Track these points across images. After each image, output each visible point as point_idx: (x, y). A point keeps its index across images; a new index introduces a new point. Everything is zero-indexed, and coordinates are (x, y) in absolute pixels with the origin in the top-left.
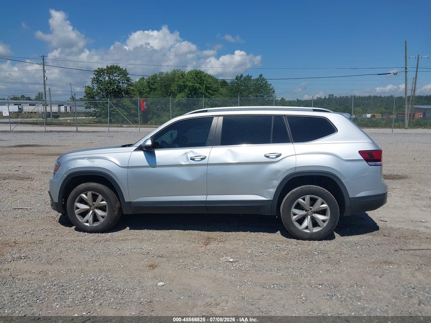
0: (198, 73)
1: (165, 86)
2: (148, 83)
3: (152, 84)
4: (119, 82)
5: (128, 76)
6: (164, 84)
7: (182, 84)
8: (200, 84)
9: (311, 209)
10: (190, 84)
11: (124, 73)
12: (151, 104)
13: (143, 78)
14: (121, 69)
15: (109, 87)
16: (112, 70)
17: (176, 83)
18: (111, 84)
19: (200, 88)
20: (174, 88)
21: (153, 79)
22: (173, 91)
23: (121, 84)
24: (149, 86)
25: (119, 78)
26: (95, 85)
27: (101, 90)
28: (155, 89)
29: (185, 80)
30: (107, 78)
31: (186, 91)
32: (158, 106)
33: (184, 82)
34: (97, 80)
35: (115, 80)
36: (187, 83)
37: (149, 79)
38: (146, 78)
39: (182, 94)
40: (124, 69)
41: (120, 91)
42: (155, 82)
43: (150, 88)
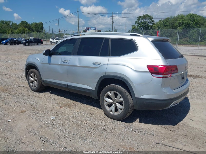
0: (192, 15)
1: (172, 23)
2: (164, 22)
3: (166, 23)
4: (148, 23)
5: (153, 19)
6: (171, 22)
7: (181, 22)
8: (192, 21)
9: (115, 100)
10: (186, 22)
11: (151, 18)
12: (163, 33)
13: (161, 20)
14: (150, 16)
15: (143, 25)
16: (145, 17)
17: (178, 21)
18: (144, 24)
19: (192, 24)
20: (176, 24)
21: (166, 20)
22: (176, 26)
23: (149, 24)
24: (164, 24)
25: (148, 20)
26: (137, 25)
27: (139, 27)
28: (166, 25)
29: (183, 20)
30: (142, 21)
31: (183, 25)
32: (166, 35)
33: (182, 21)
34: (138, 22)
35: (146, 22)
36: (184, 21)
37: (164, 20)
38: (163, 20)
39: (181, 27)
40: (151, 16)
41: (148, 27)
42: (167, 22)
43: (164, 25)
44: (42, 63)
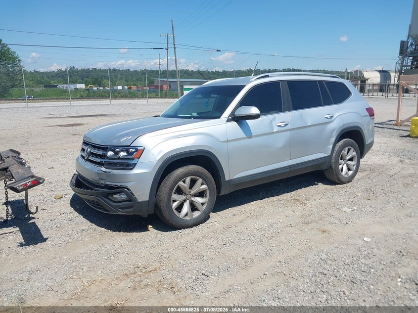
44: (227, 141)
